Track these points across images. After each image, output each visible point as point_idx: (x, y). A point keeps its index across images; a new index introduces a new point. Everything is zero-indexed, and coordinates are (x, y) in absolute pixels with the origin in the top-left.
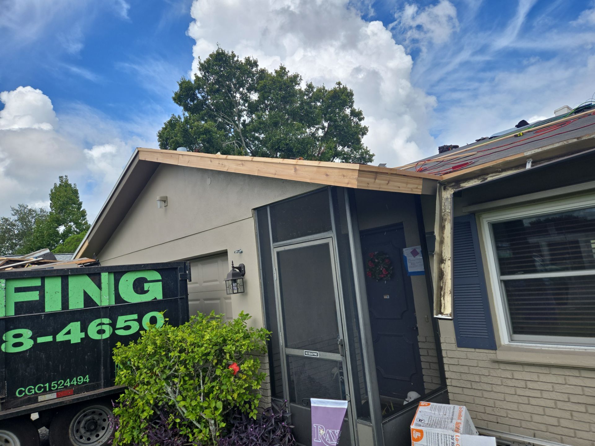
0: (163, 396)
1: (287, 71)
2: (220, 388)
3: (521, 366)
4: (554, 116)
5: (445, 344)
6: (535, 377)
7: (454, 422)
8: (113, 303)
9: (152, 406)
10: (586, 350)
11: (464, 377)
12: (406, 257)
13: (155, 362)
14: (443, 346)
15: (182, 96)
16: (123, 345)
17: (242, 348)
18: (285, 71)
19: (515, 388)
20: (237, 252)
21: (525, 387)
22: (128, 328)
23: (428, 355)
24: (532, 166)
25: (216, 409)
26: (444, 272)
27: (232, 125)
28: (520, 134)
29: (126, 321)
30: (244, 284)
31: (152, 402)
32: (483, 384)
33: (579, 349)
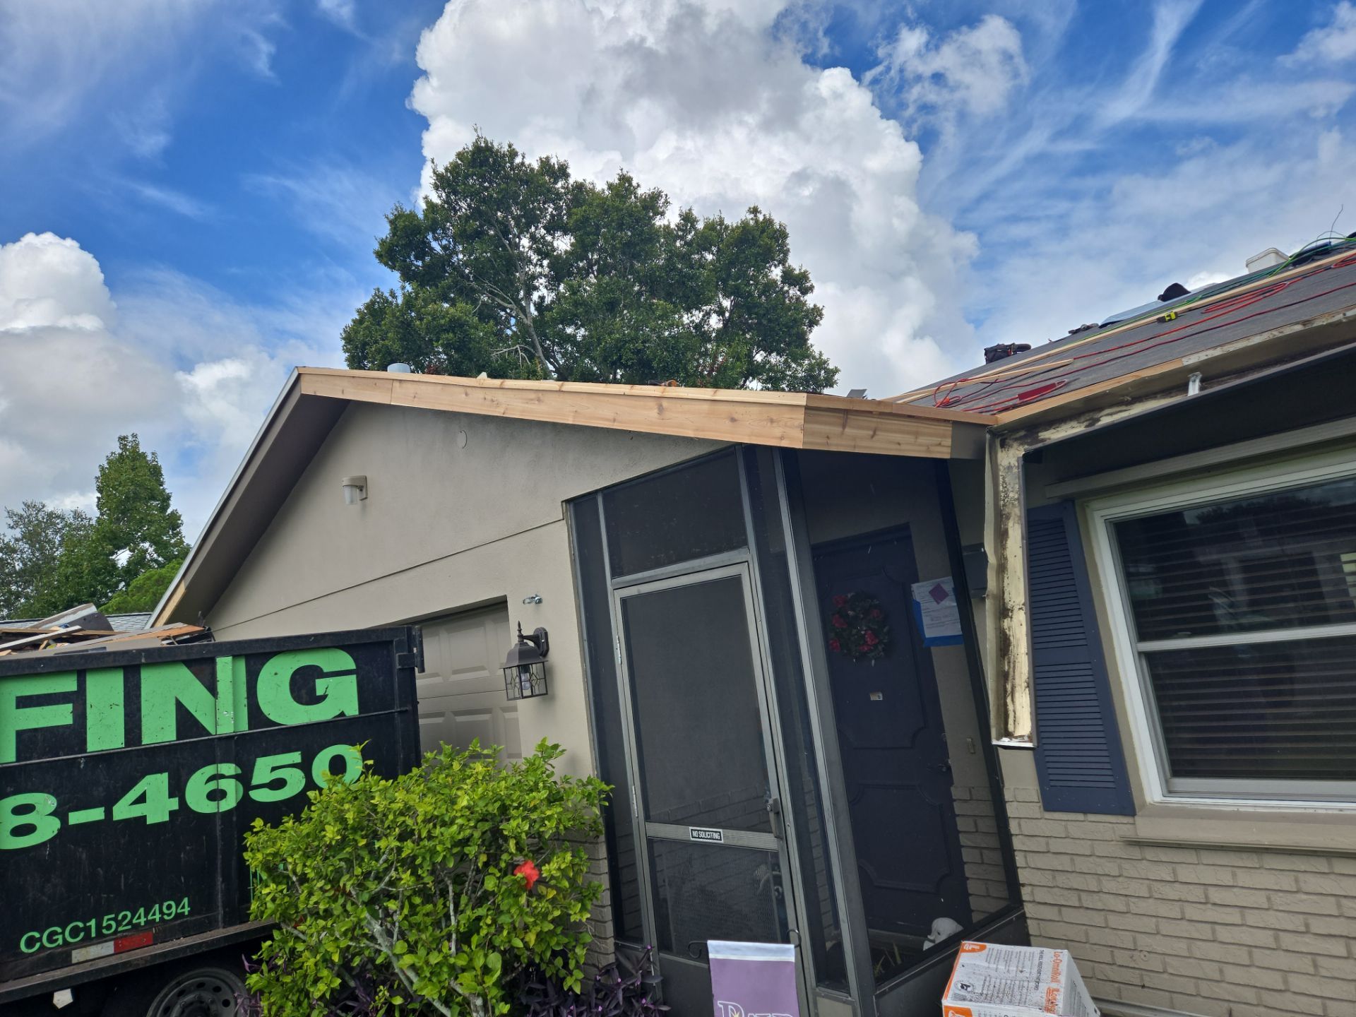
0: (364, 943)
1: (634, 183)
2: (494, 921)
3: (1193, 852)
4: (1245, 272)
5: (1015, 803)
6: (1225, 877)
7: (1043, 987)
8: (244, 727)
9: (336, 968)
10: (1341, 810)
11: (1062, 880)
12: (918, 604)
13: (343, 864)
14: (1011, 810)
15: (397, 247)
16: (269, 825)
17: (543, 825)
18: (630, 184)
19: (1180, 903)
20: (528, 601)
21: (1203, 901)
22: (278, 784)
23: (977, 831)
24: (1201, 389)
25: (486, 970)
26: (1011, 638)
27: (511, 310)
28: (1169, 316)
29: (274, 769)
30: (547, 675)
31: (336, 958)
32: (1108, 896)
33: (1326, 809)
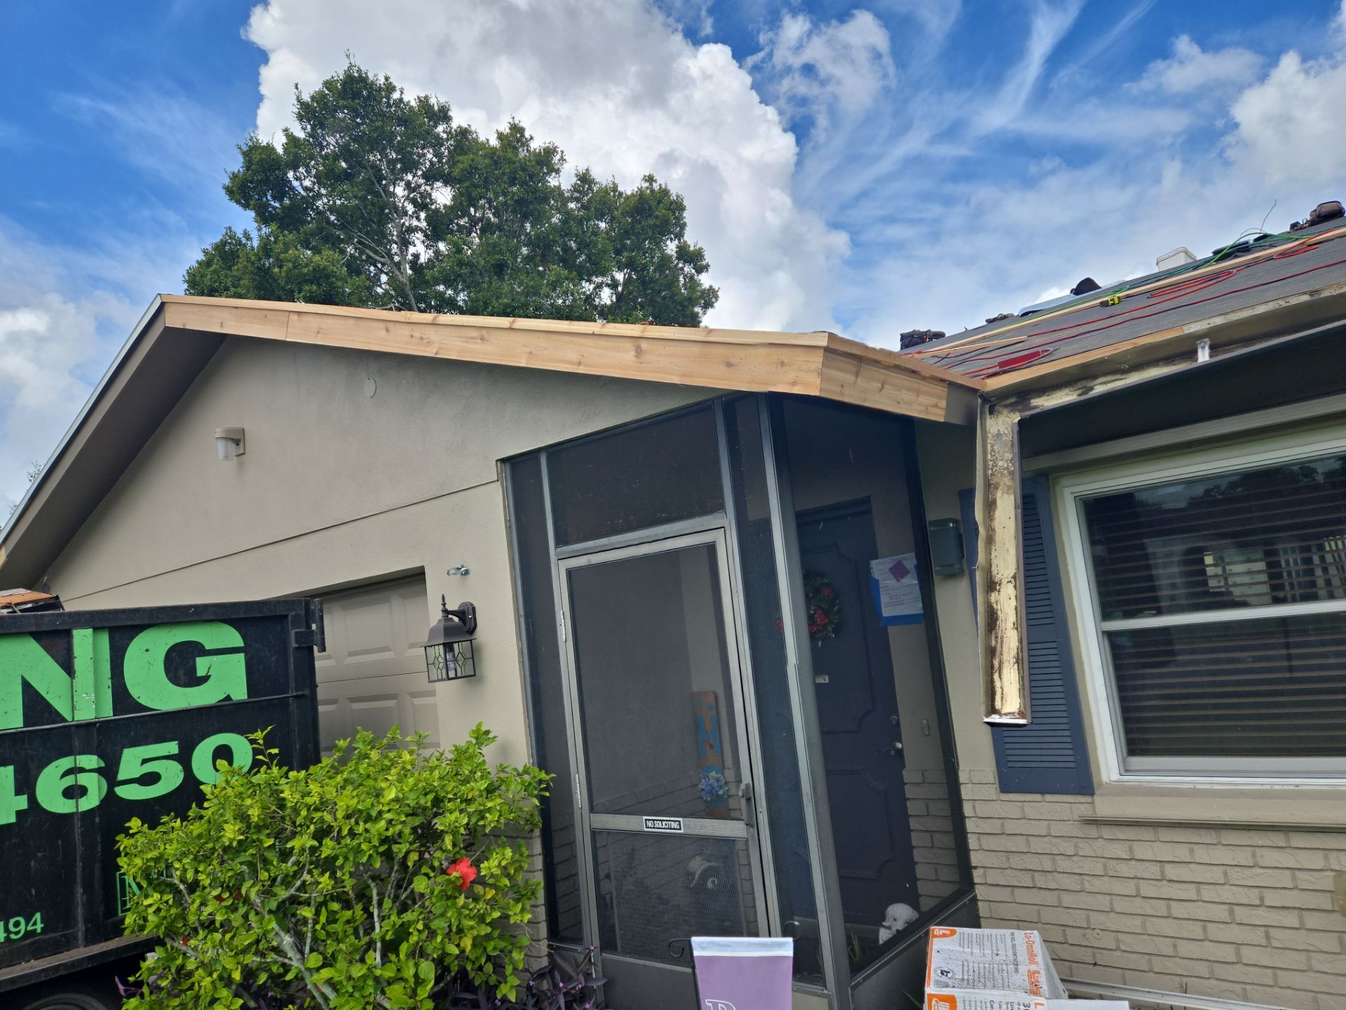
0: (271, 957)
1: (527, 135)
2: (426, 926)
3: (1151, 829)
4: (1156, 270)
5: (970, 786)
6: (1182, 853)
7: (1023, 969)
8: (108, 712)
9: (234, 987)
10: (1297, 786)
11: (1016, 861)
12: (877, 581)
13: (245, 868)
14: (966, 792)
15: (251, 182)
16: (146, 825)
17: (483, 818)
18: (522, 136)
19: (1135, 881)
20: (453, 571)
21: (1159, 877)
22: (150, 779)
23: (928, 815)
24: (1211, 356)
25: (418, 981)
26: (999, 613)
27: (383, 264)
28: (1113, 300)
29: (145, 761)
30: (474, 655)
31: (237, 976)
32: (1061, 875)
33: (1283, 785)
